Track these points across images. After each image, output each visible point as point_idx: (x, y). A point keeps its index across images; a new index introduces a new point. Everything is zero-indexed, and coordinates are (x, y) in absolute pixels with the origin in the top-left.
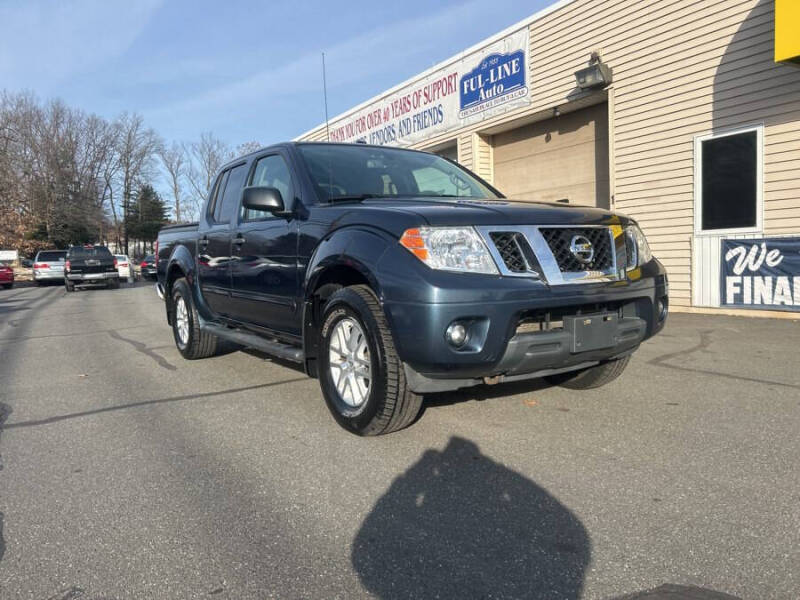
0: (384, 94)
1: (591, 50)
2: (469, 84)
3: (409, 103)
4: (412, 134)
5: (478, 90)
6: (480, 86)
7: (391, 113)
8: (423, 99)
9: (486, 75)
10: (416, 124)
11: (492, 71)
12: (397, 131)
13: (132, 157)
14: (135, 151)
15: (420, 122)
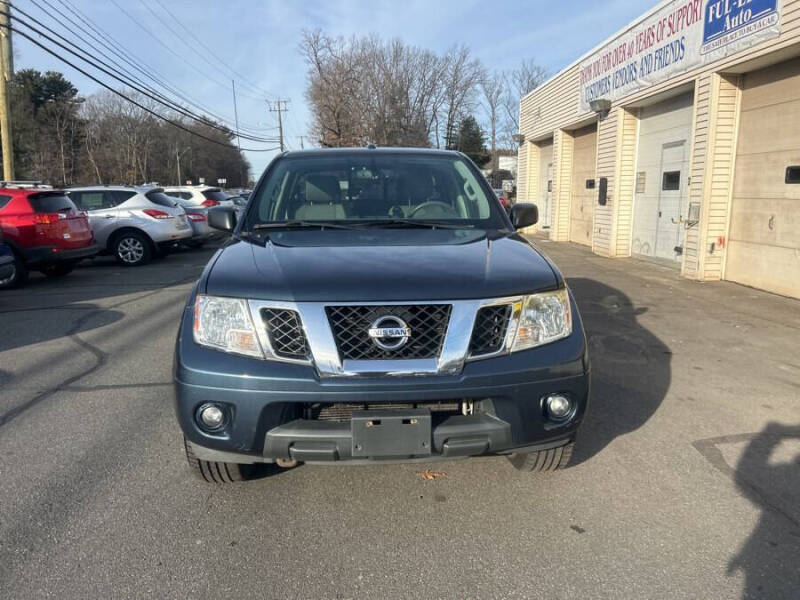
2: (715, 9)
3: (653, 35)
4: (653, 74)
5: (724, 17)
6: (727, 12)
7: (635, 48)
10: (657, 61)
12: (638, 69)
13: (457, 90)
14: (461, 83)
15: (661, 58)
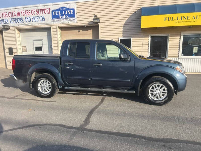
0: (16, 7)
1: (95, 14)
2: (55, 13)
3: (29, 12)
4: (31, 22)
6: (59, 14)
7: (21, 14)
8: (36, 13)
9: (61, 12)
10: (33, 20)
11: (64, 11)
12: (24, 20)
15: (35, 19)
